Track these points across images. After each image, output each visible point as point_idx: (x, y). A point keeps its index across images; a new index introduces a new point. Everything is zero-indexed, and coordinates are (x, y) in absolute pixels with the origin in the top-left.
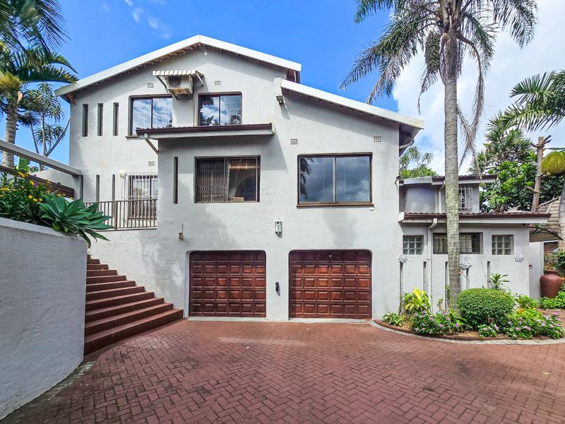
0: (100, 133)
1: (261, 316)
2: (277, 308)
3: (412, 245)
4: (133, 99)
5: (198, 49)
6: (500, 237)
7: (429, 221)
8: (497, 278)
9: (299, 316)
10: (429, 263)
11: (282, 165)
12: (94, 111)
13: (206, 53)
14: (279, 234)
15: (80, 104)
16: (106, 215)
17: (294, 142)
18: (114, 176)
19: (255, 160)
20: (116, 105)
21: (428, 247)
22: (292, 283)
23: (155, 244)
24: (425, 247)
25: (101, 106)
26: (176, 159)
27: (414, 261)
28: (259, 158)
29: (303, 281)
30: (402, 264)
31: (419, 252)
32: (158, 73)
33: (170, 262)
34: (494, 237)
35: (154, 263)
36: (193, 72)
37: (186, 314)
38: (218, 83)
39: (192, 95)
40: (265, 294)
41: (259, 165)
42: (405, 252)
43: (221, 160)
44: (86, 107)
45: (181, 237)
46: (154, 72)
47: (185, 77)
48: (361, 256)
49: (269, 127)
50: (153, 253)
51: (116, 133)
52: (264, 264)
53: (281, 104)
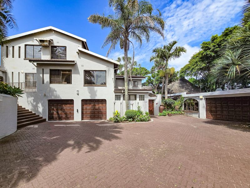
0: (13, 57)
1: (72, 120)
2: (77, 117)
3: (118, 98)
4: (26, 45)
5: (51, 30)
6: (141, 96)
7: (121, 91)
8: (139, 107)
9: (85, 120)
10: (122, 103)
11: (78, 73)
12: (11, 49)
13: (53, 32)
14: (78, 94)
15: (5, 46)
16: (22, 90)
17: (82, 66)
18: (19, 73)
19: (70, 71)
20: (20, 47)
21: (122, 98)
22: (82, 109)
23: (32, 97)
24: (121, 98)
25: (13, 47)
26: (43, 69)
27: (118, 102)
28: (71, 70)
29: (86, 109)
30: (115, 103)
31: (120, 100)
32: (36, 39)
33: (37, 103)
34: (140, 96)
35: (31, 103)
36: (49, 40)
37: (47, 120)
38: (58, 42)
39: (49, 46)
40: (74, 113)
41: (71, 72)
42: (115, 100)
43: (59, 70)
44: (7, 47)
45: (45, 95)
46: (34, 38)
47: (46, 41)
48: (104, 101)
49: (74, 61)
50: (31, 100)
51: (19, 57)
52: (73, 104)
53: (78, 54)
